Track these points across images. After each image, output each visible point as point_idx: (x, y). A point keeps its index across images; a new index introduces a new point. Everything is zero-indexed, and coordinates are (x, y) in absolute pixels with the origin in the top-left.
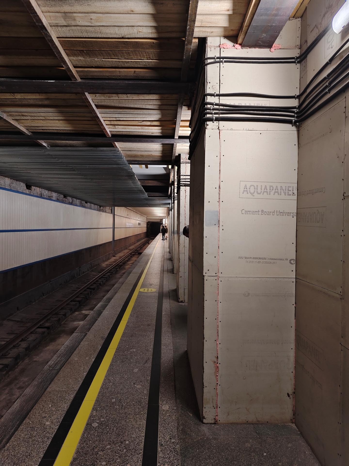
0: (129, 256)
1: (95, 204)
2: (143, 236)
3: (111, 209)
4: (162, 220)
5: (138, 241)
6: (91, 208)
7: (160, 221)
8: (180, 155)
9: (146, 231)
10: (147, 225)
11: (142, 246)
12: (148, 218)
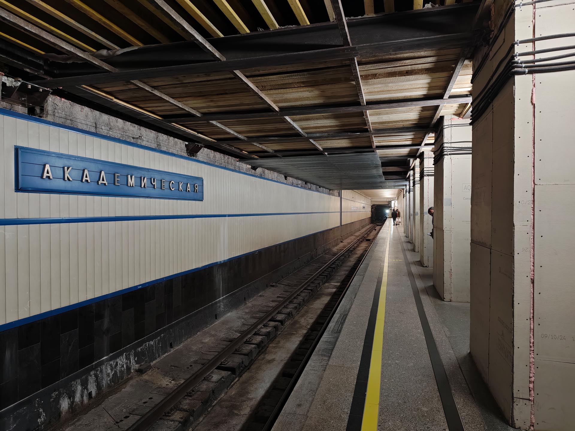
0: (357, 242)
1: (326, 188)
2: (367, 222)
3: (338, 192)
4: (390, 202)
5: (363, 227)
6: (323, 193)
7: (387, 204)
8: (423, 152)
9: (371, 216)
10: (371, 209)
11: (369, 233)
12: (373, 200)
